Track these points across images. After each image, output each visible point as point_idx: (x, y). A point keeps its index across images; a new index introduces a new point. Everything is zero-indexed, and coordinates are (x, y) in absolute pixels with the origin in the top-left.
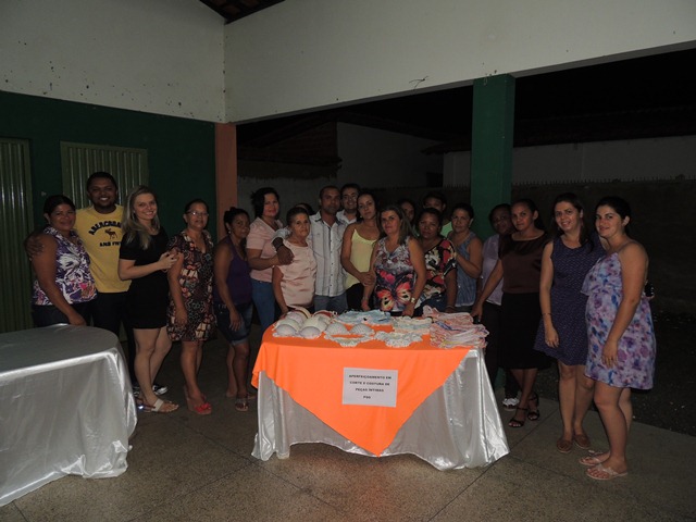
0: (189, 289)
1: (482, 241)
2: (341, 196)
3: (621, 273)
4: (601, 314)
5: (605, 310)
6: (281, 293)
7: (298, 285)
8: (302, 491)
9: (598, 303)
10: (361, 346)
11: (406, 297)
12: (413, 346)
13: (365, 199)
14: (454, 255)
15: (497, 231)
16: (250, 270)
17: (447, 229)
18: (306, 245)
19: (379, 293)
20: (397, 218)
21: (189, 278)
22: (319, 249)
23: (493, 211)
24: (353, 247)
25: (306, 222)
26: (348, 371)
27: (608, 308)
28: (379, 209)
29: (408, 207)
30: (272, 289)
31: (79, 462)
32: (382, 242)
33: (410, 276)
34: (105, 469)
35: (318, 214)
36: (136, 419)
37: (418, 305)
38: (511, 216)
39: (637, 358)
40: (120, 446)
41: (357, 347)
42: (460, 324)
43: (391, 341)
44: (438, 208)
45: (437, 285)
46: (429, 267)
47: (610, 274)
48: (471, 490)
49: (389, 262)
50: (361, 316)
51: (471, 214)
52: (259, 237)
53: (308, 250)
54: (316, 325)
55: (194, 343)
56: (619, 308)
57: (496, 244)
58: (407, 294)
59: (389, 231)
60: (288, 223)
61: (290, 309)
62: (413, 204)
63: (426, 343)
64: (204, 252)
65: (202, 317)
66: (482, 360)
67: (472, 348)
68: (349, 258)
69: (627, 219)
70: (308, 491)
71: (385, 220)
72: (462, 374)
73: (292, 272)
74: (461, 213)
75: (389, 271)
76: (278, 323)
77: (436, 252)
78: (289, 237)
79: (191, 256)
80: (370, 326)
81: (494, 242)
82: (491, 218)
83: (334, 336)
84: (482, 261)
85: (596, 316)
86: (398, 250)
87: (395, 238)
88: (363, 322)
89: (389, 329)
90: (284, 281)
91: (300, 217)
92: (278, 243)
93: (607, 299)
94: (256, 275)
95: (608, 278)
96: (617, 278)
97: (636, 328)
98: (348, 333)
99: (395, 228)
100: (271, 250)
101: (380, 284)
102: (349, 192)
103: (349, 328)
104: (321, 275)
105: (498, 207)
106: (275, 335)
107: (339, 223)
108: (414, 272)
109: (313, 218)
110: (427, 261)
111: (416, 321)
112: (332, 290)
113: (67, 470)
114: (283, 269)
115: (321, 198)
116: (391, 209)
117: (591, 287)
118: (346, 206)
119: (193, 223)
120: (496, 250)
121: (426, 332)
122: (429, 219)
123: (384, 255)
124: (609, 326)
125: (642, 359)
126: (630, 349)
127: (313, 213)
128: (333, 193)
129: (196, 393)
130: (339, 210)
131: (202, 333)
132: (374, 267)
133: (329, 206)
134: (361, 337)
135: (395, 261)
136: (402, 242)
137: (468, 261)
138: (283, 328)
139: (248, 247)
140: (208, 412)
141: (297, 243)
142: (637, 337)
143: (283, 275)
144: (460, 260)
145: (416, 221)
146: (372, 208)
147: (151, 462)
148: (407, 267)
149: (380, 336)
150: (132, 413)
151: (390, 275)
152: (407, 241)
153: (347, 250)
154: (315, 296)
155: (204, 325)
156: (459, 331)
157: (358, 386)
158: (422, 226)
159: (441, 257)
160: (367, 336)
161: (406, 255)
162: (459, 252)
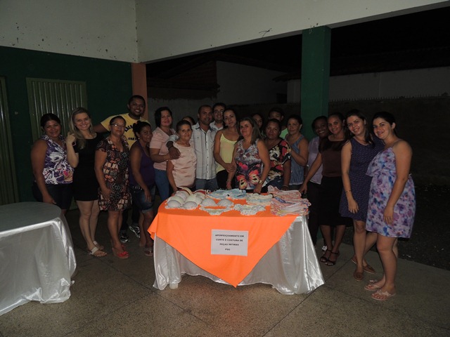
0: (113, 176)
1: (308, 141)
2: (213, 111)
3: (395, 161)
4: (382, 189)
5: (384, 187)
6: (173, 178)
7: (184, 172)
8: (185, 311)
9: (380, 182)
10: (223, 214)
11: (256, 179)
12: (259, 214)
13: (229, 114)
14: (289, 150)
15: (317, 134)
16: (153, 162)
17: (284, 133)
18: (189, 146)
19: (238, 177)
20: (250, 126)
21: (112, 169)
22: (199, 147)
23: (315, 121)
24: (221, 146)
25: (189, 130)
26: (214, 232)
27: (386, 185)
28: (239, 119)
29: (258, 118)
30: (167, 175)
31: (37, 293)
32: (240, 143)
33: (258, 165)
34: (55, 297)
35: (198, 124)
36: (75, 264)
37: (264, 185)
38: (327, 124)
39: (406, 217)
40: (65, 282)
41: (221, 215)
42: (292, 198)
43: (244, 211)
44: (278, 119)
45: (278, 171)
46: (273, 159)
47: (387, 162)
48: (297, 309)
49: (244, 156)
50: (226, 193)
51: (300, 122)
52: (158, 140)
53: (190, 149)
54: (194, 200)
55: (117, 212)
56: (394, 185)
57: (317, 144)
58: (256, 177)
59: (245, 134)
60: (178, 131)
61: (179, 189)
62: (261, 116)
63: (268, 212)
64: (121, 151)
65: (122, 195)
66: (306, 223)
67: (299, 215)
68: (219, 153)
69: (394, 125)
70: (189, 311)
71: (242, 127)
72: (291, 232)
73: (180, 164)
74: (293, 121)
75: (244, 162)
76: (169, 199)
77: (278, 148)
78: (177, 140)
79: (112, 154)
80: (231, 200)
81: (316, 142)
82: (314, 126)
83: (206, 208)
84: (308, 154)
85: (379, 191)
86: (250, 148)
87: (249, 139)
88: (227, 197)
89: (244, 202)
90: (175, 170)
91: (185, 127)
92: (170, 144)
93: (385, 179)
94: (157, 166)
95: (385, 164)
96: (392, 165)
97: (405, 198)
98: (216, 205)
99: (248, 133)
100: (165, 149)
101: (239, 171)
102: (219, 108)
103: (217, 202)
104: (200, 165)
105: (318, 118)
106: (167, 207)
107: (212, 130)
108: (261, 163)
109: (194, 127)
110: (272, 155)
111: (262, 197)
112: (208, 175)
113: (30, 298)
114: (174, 162)
115: (199, 113)
116: (246, 120)
117: (373, 171)
118: (216, 118)
119: (114, 131)
120: (317, 147)
121: (268, 204)
122: (273, 126)
123: (241, 151)
124: (387, 196)
125: (409, 218)
126: (401, 212)
127: (194, 124)
128: (207, 110)
129: (118, 245)
130: (212, 122)
131: (122, 206)
132: (235, 159)
133: (205, 119)
134: (224, 208)
135: (248, 155)
136: (253, 143)
137: (299, 155)
138: (172, 203)
139: (151, 147)
140: (127, 257)
141: (183, 144)
142: (406, 203)
143: (174, 166)
144: (294, 154)
145: (263, 128)
146: (234, 119)
147: (87, 292)
148: (256, 160)
149: (237, 207)
150: (72, 260)
151: (244, 165)
152: (256, 142)
153: (217, 148)
154: (196, 179)
155: (123, 201)
156: (290, 204)
157: (222, 242)
158: (268, 131)
159: (281, 152)
160: (228, 206)
161: (256, 152)
162: (292, 149)
